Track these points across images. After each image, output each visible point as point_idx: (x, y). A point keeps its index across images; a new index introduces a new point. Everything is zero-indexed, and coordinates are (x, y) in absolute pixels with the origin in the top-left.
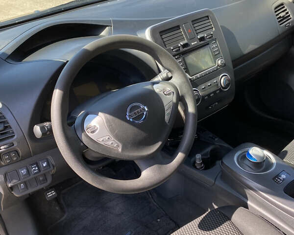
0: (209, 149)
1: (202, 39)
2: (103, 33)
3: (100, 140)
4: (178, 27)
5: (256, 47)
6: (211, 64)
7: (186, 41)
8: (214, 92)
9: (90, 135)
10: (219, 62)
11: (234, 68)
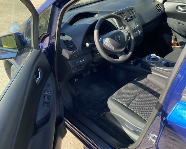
0: (135, 60)
1: (131, 17)
2: (96, 16)
3: (108, 46)
4: (123, 13)
5: (150, 21)
6: (135, 26)
7: (126, 18)
8: (137, 37)
9: (105, 44)
10: (138, 25)
11: (143, 28)
